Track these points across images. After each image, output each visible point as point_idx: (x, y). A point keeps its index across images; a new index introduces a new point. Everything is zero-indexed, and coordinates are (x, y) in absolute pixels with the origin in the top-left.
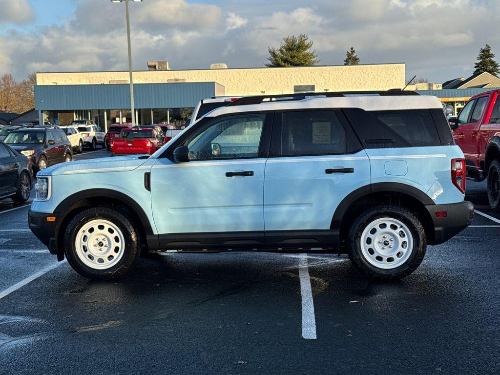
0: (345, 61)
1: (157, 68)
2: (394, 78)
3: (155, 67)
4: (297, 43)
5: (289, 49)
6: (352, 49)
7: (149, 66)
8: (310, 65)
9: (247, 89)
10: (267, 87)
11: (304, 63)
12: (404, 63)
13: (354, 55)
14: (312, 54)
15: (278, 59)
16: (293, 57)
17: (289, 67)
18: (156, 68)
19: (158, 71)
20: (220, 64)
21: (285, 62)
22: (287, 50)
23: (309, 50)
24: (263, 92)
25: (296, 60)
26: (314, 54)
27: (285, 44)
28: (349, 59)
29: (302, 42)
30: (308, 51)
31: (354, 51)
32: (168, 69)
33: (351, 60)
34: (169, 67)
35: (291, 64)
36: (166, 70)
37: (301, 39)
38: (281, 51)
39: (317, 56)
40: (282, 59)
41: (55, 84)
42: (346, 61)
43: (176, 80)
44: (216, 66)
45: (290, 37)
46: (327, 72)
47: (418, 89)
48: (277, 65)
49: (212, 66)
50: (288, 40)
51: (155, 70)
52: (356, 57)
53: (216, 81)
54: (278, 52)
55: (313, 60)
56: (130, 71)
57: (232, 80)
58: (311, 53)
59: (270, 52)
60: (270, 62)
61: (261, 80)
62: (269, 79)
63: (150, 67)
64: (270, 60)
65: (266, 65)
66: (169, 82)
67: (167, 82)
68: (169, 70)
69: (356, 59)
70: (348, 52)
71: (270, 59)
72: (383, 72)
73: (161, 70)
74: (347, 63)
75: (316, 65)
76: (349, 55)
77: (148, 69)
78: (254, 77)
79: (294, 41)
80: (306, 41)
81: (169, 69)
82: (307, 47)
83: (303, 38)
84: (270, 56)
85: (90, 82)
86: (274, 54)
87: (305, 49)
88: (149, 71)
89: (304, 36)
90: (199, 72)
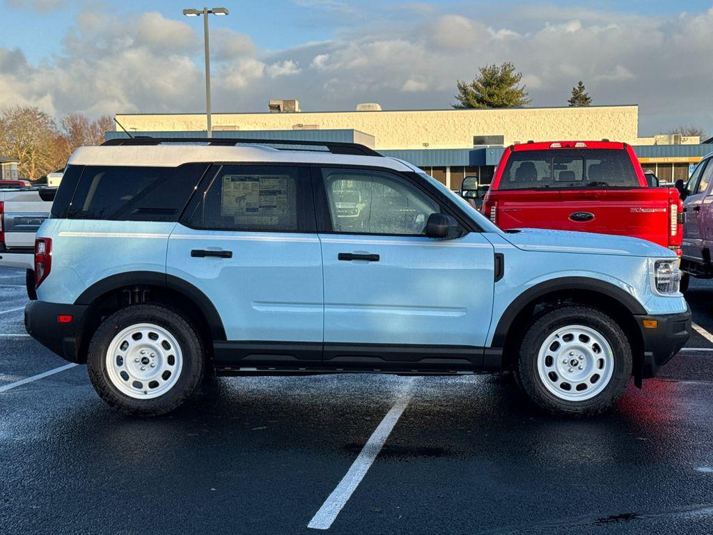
0: (569, 101)
1: (282, 110)
2: (621, 126)
3: (278, 107)
4: (499, 74)
5: (487, 84)
6: (580, 84)
7: (270, 106)
8: (518, 106)
9: (405, 140)
10: (434, 137)
11: (508, 103)
12: (637, 105)
13: (583, 93)
14: (520, 92)
15: (470, 97)
16: (491, 95)
17: (485, 109)
18: (280, 109)
19: (283, 113)
20: (371, 104)
21: (479, 103)
22: (483, 85)
23: (516, 85)
24: (425, 145)
25: (496, 100)
26: (524, 92)
27: (480, 75)
28: (576, 98)
29: (506, 73)
30: (514, 87)
31: (583, 87)
32: (297, 110)
33: (579, 99)
34: (299, 108)
35: (488, 105)
36: (294, 112)
37: (505, 68)
38: (475, 86)
39: (527, 94)
40: (476, 97)
41: (134, 130)
42: (571, 102)
43: (299, 125)
44: (365, 106)
45: (489, 67)
46: (523, 117)
47: (658, 144)
48: (469, 106)
49: (358, 108)
50: (485, 70)
51: (279, 112)
52: (585, 95)
53: (355, 128)
54: (469, 88)
55: (521, 99)
56: (209, 114)
57: (385, 127)
58: (519, 89)
59: (460, 88)
60: (459, 103)
61: (427, 127)
62: (438, 127)
63: (272, 107)
64: (458, 99)
65: (453, 106)
66: (295, 129)
67: (292, 129)
68: (298, 112)
69: (586, 99)
70: (574, 89)
71: (460, 99)
72: (604, 118)
73: (287, 112)
74: (573, 103)
75: (526, 106)
76: (575, 92)
77: (269, 111)
78: (416, 122)
79: (494, 73)
80: (512, 72)
81: (300, 111)
82: (513, 81)
83: (507, 68)
84: (458, 93)
85: (188, 128)
86: (464, 90)
87: (510, 84)
88: (271, 113)
89: (509, 65)
90: (338, 116)
